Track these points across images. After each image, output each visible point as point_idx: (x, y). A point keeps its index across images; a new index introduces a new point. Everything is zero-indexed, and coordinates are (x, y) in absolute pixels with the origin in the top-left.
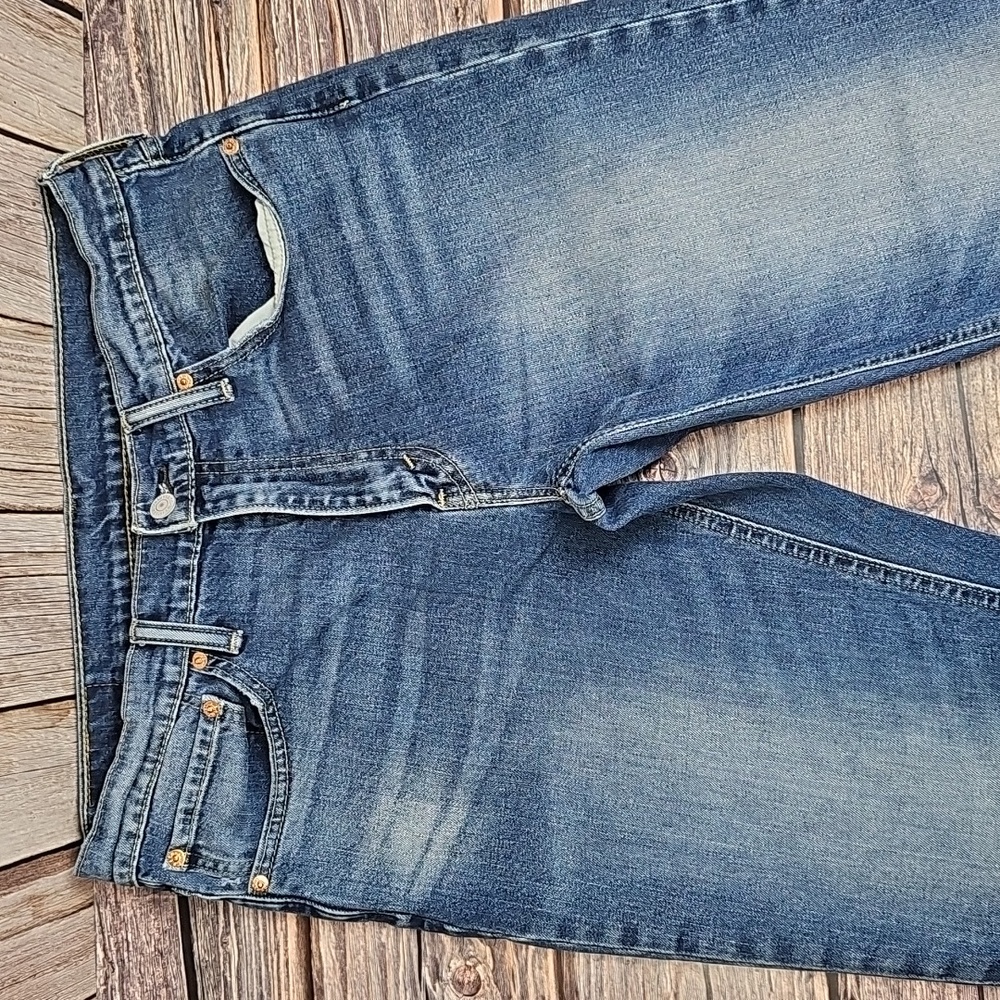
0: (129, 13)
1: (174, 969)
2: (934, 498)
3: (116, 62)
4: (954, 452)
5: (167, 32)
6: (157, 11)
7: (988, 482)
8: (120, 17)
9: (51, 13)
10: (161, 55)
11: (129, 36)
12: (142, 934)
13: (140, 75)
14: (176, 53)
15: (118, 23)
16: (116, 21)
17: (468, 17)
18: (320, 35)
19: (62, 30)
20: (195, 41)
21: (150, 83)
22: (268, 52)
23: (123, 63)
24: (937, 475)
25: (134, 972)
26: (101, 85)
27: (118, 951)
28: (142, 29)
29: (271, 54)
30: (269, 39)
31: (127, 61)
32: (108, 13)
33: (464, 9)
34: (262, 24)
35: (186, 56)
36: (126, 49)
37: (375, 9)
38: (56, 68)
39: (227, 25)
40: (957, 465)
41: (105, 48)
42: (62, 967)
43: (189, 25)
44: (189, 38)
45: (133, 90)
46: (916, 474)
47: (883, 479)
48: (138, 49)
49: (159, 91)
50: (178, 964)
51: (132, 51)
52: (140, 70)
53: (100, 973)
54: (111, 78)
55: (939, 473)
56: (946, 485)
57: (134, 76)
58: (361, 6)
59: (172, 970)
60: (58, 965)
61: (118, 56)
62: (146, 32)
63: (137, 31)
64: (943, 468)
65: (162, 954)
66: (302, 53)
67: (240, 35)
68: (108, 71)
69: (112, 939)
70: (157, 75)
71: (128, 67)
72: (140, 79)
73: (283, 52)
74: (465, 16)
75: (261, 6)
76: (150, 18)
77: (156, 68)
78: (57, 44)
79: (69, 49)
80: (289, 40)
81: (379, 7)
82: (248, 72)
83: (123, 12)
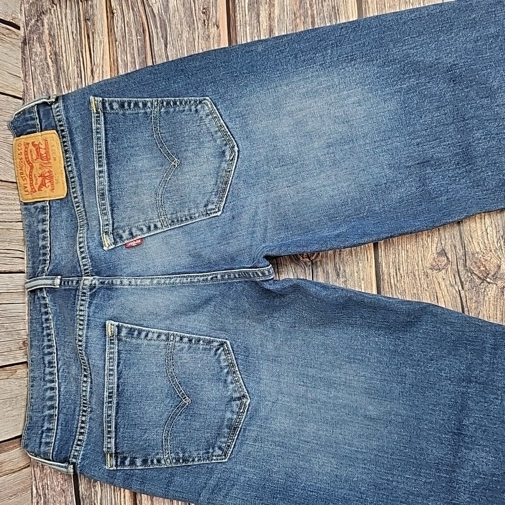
0: (46, 26)
1: (70, 498)
2: (443, 264)
3: (40, 50)
4: (453, 240)
5: (64, 35)
6: (59, 25)
7: (471, 255)
8: (41, 28)
9: (3, 28)
10: (61, 46)
11: (46, 37)
12: (55, 481)
13: (51, 56)
14: (68, 45)
15: (41, 31)
16: (39, 30)
17: (210, 24)
18: (138, 35)
19: (10, 36)
20: (78, 39)
21: (56, 60)
22: (113, 44)
23: (43, 51)
24: (445, 252)
25: (51, 500)
26: (32, 62)
27: (43, 489)
28: (52, 34)
29: (114, 45)
30: (113, 37)
31: (45, 50)
32: (36, 26)
33: (208, 20)
34: (110, 30)
35: (73, 47)
36: (44, 44)
37: (164, 21)
38: (6, 54)
39: (93, 31)
40: (455, 247)
41: (35, 43)
42: (13, 497)
43: (75, 31)
44: (74, 38)
45: (48, 64)
46: (434, 251)
47: (418, 254)
48: (50, 43)
49: (60, 64)
50: (72, 496)
51: (47, 45)
52: (51, 54)
53: (35, 500)
54: (37, 58)
55: (446, 251)
56: (450, 257)
57: (48, 57)
58: (157, 20)
59: (69, 499)
60: (11, 496)
61: (41, 47)
62: (54, 35)
63: (50, 34)
64: (448, 248)
65: (64, 491)
66: (129, 44)
67: (99, 36)
68: (36, 55)
69: (40, 484)
70: (60, 56)
71: (46, 53)
72: (51, 58)
73: (120, 44)
74: (208, 24)
75: (109, 21)
76: (56, 28)
77: (59, 53)
78: (7, 42)
79: (14, 45)
80: (123, 38)
81: (166, 21)
82: (103, 54)
83: (43, 26)
